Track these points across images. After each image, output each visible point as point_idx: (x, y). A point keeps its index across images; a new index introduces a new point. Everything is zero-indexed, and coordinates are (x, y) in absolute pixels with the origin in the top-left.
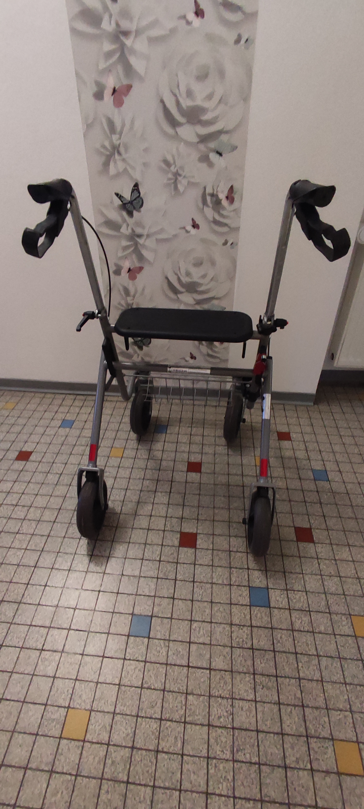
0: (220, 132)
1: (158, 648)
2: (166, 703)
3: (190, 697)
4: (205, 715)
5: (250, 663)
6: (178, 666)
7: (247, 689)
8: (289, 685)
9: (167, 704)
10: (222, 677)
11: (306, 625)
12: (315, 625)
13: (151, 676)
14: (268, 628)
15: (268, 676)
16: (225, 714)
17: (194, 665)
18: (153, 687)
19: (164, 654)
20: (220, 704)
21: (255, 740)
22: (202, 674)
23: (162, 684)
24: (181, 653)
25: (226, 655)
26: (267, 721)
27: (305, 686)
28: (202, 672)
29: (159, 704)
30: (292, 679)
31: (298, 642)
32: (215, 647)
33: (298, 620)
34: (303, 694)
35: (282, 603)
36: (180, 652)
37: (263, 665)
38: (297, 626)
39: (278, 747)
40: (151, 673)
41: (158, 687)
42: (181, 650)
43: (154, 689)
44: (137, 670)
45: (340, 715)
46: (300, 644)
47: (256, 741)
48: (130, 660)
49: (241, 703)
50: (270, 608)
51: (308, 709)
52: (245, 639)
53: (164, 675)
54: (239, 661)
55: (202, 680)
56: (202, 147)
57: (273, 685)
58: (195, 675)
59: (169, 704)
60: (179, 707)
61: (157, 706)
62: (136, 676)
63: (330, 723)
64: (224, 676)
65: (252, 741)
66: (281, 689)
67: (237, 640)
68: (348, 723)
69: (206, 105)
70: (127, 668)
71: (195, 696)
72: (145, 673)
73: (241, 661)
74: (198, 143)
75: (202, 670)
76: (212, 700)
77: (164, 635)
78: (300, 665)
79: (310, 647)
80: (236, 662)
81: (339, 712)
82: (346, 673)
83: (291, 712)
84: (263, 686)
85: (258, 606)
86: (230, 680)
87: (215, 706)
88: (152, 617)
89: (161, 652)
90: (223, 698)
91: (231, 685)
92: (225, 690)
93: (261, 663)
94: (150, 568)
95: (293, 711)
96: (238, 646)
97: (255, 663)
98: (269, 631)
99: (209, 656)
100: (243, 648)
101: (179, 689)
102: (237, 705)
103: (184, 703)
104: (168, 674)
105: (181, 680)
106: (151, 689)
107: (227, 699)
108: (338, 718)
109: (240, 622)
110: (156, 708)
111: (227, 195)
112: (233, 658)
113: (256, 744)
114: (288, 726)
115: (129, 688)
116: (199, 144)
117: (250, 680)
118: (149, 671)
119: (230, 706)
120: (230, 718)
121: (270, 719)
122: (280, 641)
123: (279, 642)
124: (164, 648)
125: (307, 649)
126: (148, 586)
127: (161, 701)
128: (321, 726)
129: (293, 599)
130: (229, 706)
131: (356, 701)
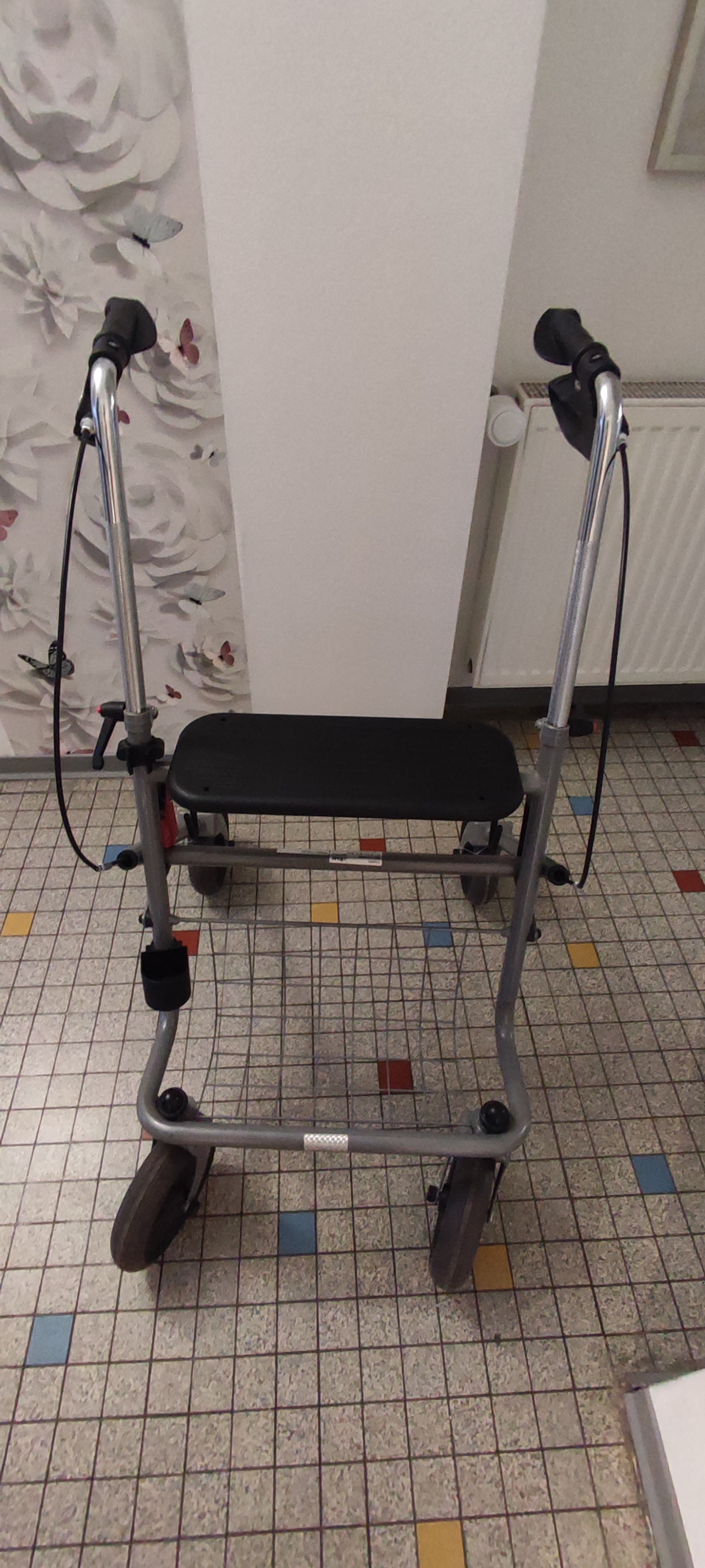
0: (133, 186)
1: (85, 1386)
2: (95, 1506)
3: (145, 1484)
4: (172, 1518)
5: (268, 1386)
6: (126, 1417)
7: (259, 1445)
8: (341, 1420)
9: (97, 1510)
10: (213, 1426)
11: (383, 1282)
12: (401, 1279)
13: (66, 1452)
14: (310, 1301)
15: (301, 1407)
16: (214, 1507)
17: (157, 1411)
18: (68, 1477)
19: (98, 1396)
20: (204, 1487)
21: (268, 1552)
22: (174, 1427)
23: (88, 1467)
24: (132, 1388)
25: (223, 1376)
26: (294, 1507)
27: (372, 1416)
28: (174, 1424)
29: (80, 1514)
30: (347, 1407)
31: (366, 1323)
32: (202, 1362)
33: (370, 1273)
34: (367, 1436)
35: (341, 1242)
36: (129, 1386)
37: (294, 1387)
38: (367, 1286)
39: (312, 1558)
40: (67, 1445)
41: (79, 1473)
42: (131, 1381)
43: (71, 1480)
44: (37, 1446)
45: (432, 1467)
46: (369, 1327)
47: (271, 1554)
48: (24, 1422)
49: (246, 1476)
50: (316, 1253)
51: (373, 1465)
52: (262, 1336)
53: (94, 1444)
54: (247, 1386)
55: (172, 1441)
56: (93, 222)
57: (310, 1428)
58: (157, 1432)
59: (101, 1507)
60: (122, 1511)
61: (76, 1517)
62: (37, 1458)
63: (412, 1490)
64: (215, 1425)
65: (262, 1556)
66: (325, 1432)
67: (248, 1338)
68: (446, 1482)
69: (79, 111)
70: (16, 1443)
71: (154, 1479)
72: (55, 1448)
73: (251, 1384)
74: (82, 212)
75: (172, 1420)
76: (190, 1480)
77: (100, 1353)
78: (366, 1371)
79: (387, 1328)
80: (241, 1388)
81: (431, 1461)
82: (450, 1375)
83: (341, 1477)
84: (292, 1433)
85: (292, 1255)
86: (228, 1432)
87: (194, 1493)
88: (75, 1313)
89: (90, 1392)
90: (211, 1472)
91: (228, 1443)
92: (215, 1455)
93: (291, 1382)
94: (76, 1200)
95: (346, 1476)
96: (249, 1353)
97: (279, 1385)
98: (311, 1308)
99: (188, 1386)
100: (258, 1355)
101: (123, 1470)
102: (238, 1481)
103: (131, 1498)
104: (102, 1439)
105: (129, 1449)
106: (65, 1480)
107: (219, 1471)
108: (429, 1474)
109: (254, 1298)
110: (73, 1523)
111: (179, 344)
112: (236, 1381)
113: (270, 1561)
114: (334, 1509)
115: (18, 1488)
116: (85, 216)
117: (266, 1424)
118: (63, 1440)
119: (225, 1487)
120: (222, 1515)
121: (299, 1501)
122: (332, 1328)
123: (329, 1328)
124: (96, 1385)
125: (382, 1337)
126: (70, 1244)
127: (85, 1504)
128: (396, 1498)
129: (362, 1227)
130: (222, 1487)
131: (465, 1431)
